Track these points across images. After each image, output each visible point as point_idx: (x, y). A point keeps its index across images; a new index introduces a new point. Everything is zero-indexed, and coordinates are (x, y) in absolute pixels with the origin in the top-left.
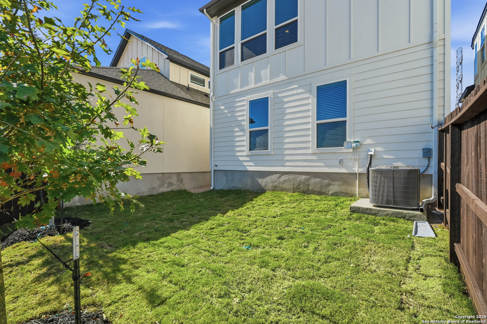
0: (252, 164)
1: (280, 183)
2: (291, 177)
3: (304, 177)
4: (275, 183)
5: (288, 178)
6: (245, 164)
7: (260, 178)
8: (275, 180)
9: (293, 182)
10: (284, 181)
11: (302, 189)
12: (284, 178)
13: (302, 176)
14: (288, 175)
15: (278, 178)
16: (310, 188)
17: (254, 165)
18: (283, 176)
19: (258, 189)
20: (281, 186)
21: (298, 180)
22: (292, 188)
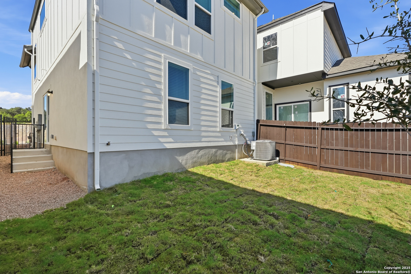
0: (171, 140)
1: (198, 158)
2: (207, 151)
3: (214, 150)
4: (195, 159)
5: (204, 152)
6: (162, 140)
7: (180, 156)
8: (194, 156)
9: (207, 155)
10: (202, 156)
11: (213, 161)
12: (202, 152)
13: (213, 149)
14: (204, 150)
15: (197, 154)
16: (218, 159)
17: (173, 141)
18: (201, 151)
19: (179, 169)
20: (199, 161)
21: (211, 153)
22: (207, 161)
